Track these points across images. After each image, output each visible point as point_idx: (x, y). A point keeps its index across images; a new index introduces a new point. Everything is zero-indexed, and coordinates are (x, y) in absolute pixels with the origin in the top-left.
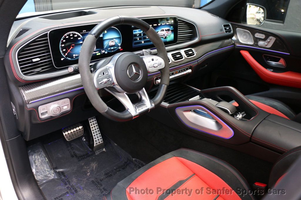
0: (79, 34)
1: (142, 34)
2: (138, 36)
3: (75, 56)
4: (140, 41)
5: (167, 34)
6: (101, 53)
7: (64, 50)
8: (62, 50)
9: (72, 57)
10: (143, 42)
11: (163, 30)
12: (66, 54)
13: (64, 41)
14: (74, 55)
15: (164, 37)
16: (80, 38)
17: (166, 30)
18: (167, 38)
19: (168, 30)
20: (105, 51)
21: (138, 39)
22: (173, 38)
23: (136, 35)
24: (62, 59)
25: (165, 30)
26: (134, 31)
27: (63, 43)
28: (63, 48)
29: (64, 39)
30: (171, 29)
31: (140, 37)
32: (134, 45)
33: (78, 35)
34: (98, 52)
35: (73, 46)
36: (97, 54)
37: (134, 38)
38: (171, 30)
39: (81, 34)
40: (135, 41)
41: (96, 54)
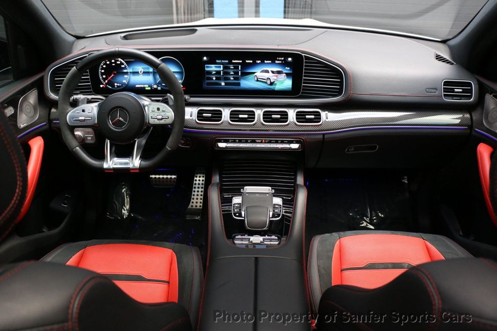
0: (123, 61)
1: (222, 72)
2: (214, 74)
3: (117, 86)
4: (217, 81)
5: (275, 78)
6: (151, 88)
7: (104, 76)
8: (102, 76)
9: (113, 86)
10: (223, 84)
11: (267, 72)
12: (106, 81)
13: (104, 66)
14: (116, 84)
15: (269, 82)
16: (123, 66)
17: (273, 72)
18: (276, 85)
19: (279, 72)
20: (158, 86)
21: (214, 79)
22: (291, 87)
23: (210, 73)
24: (101, 86)
25: (270, 72)
26: (207, 67)
27: (103, 68)
28: (102, 74)
29: (104, 65)
30: (284, 72)
31: (218, 76)
32: (205, 86)
33: (121, 62)
34: (147, 86)
35: (114, 74)
36: (146, 89)
37: (207, 76)
38: (286, 73)
39: (125, 61)
40: (207, 80)
41: (145, 87)
